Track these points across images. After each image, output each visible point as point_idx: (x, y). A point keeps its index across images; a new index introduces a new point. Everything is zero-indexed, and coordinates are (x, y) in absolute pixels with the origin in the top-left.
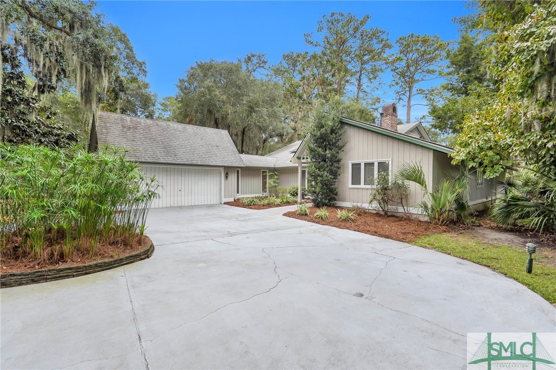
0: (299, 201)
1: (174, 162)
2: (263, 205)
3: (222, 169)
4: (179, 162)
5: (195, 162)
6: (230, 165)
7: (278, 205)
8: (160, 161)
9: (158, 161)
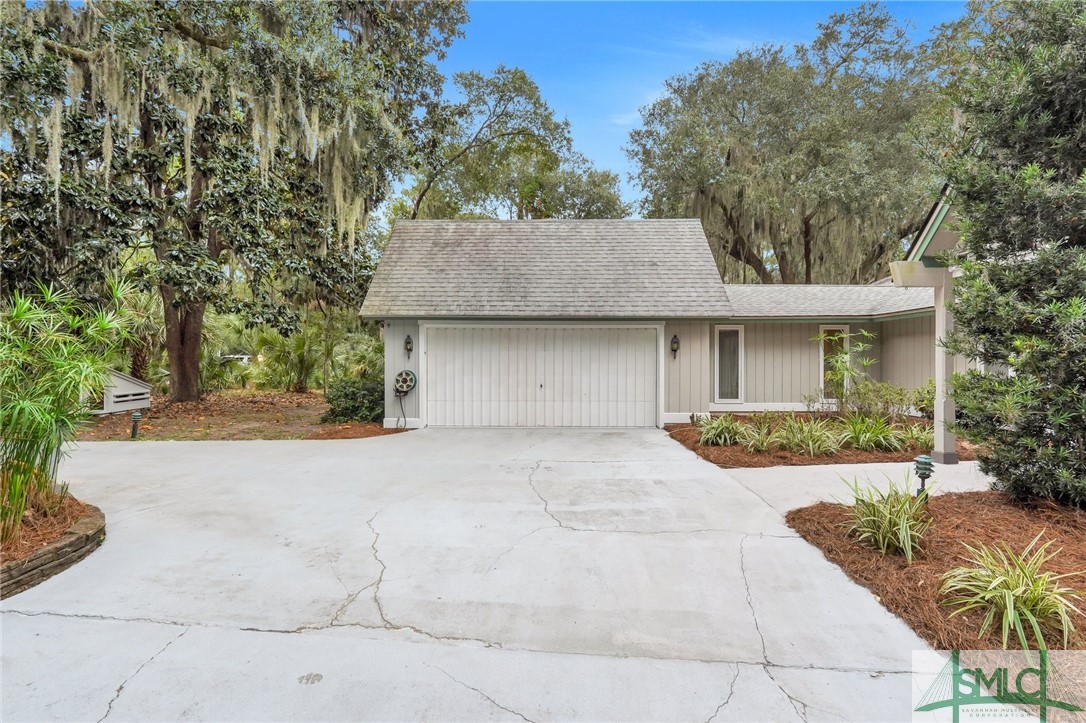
0: (939, 447)
1: (516, 313)
2: (758, 451)
3: (660, 328)
4: (528, 313)
5: (571, 311)
6: (679, 314)
7: (826, 457)
8: (482, 313)
9: (477, 313)
